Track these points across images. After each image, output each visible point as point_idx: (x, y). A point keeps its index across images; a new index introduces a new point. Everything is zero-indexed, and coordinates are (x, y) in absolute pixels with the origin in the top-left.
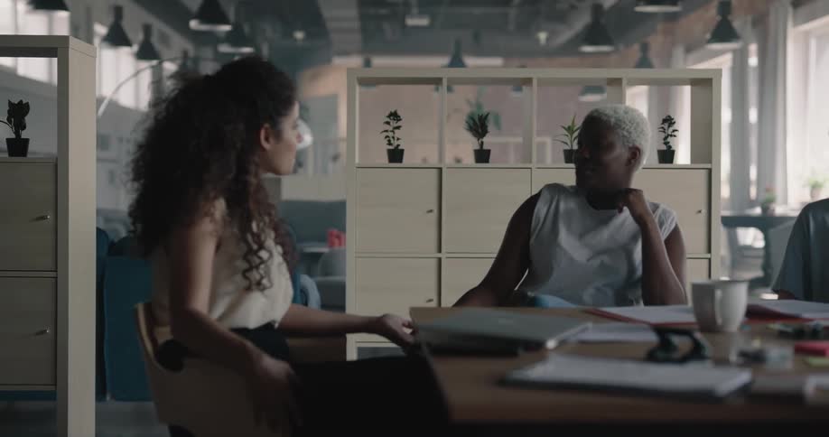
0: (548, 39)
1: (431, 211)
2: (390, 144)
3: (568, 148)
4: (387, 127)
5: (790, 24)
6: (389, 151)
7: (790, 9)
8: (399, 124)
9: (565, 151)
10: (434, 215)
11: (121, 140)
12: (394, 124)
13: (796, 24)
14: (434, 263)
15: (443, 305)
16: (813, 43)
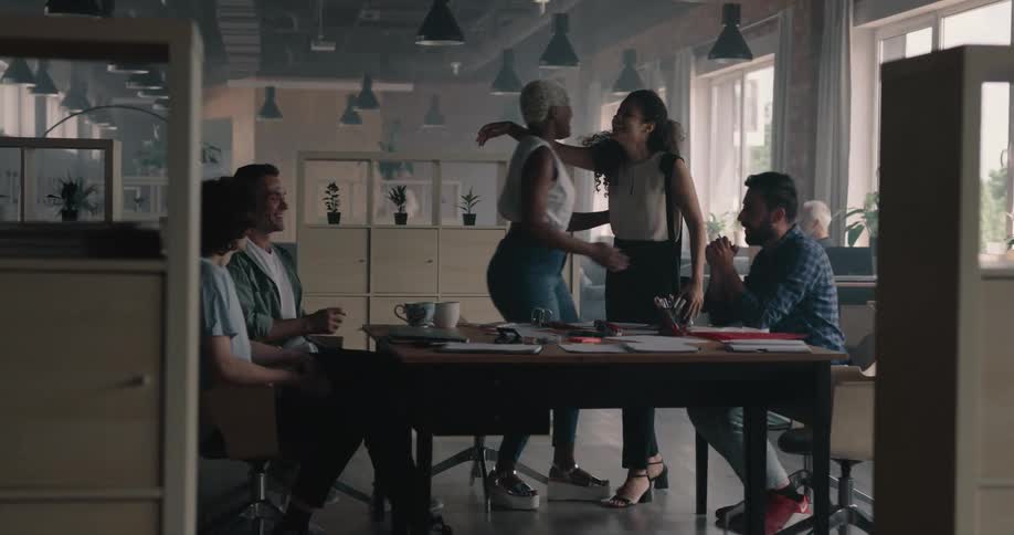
0: (460, 68)
1: (362, 261)
2: (330, 208)
3: (466, 212)
4: (327, 195)
5: (693, 73)
6: (329, 214)
7: (693, 58)
8: (337, 193)
9: (464, 215)
10: (365, 263)
11: (9, 174)
12: (332, 193)
13: (698, 73)
14: (364, 300)
15: (371, 323)
16: (715, 90)
